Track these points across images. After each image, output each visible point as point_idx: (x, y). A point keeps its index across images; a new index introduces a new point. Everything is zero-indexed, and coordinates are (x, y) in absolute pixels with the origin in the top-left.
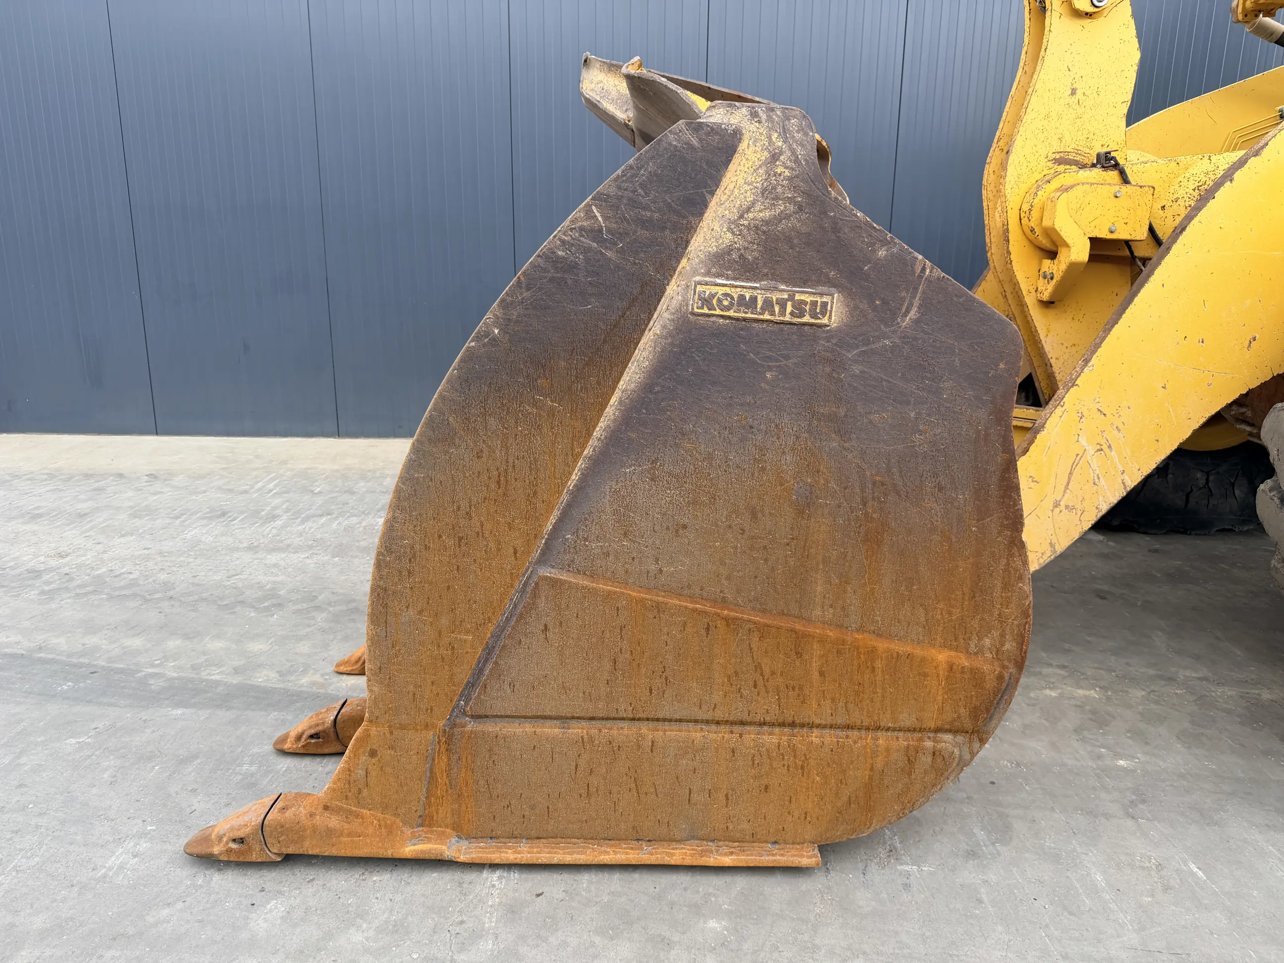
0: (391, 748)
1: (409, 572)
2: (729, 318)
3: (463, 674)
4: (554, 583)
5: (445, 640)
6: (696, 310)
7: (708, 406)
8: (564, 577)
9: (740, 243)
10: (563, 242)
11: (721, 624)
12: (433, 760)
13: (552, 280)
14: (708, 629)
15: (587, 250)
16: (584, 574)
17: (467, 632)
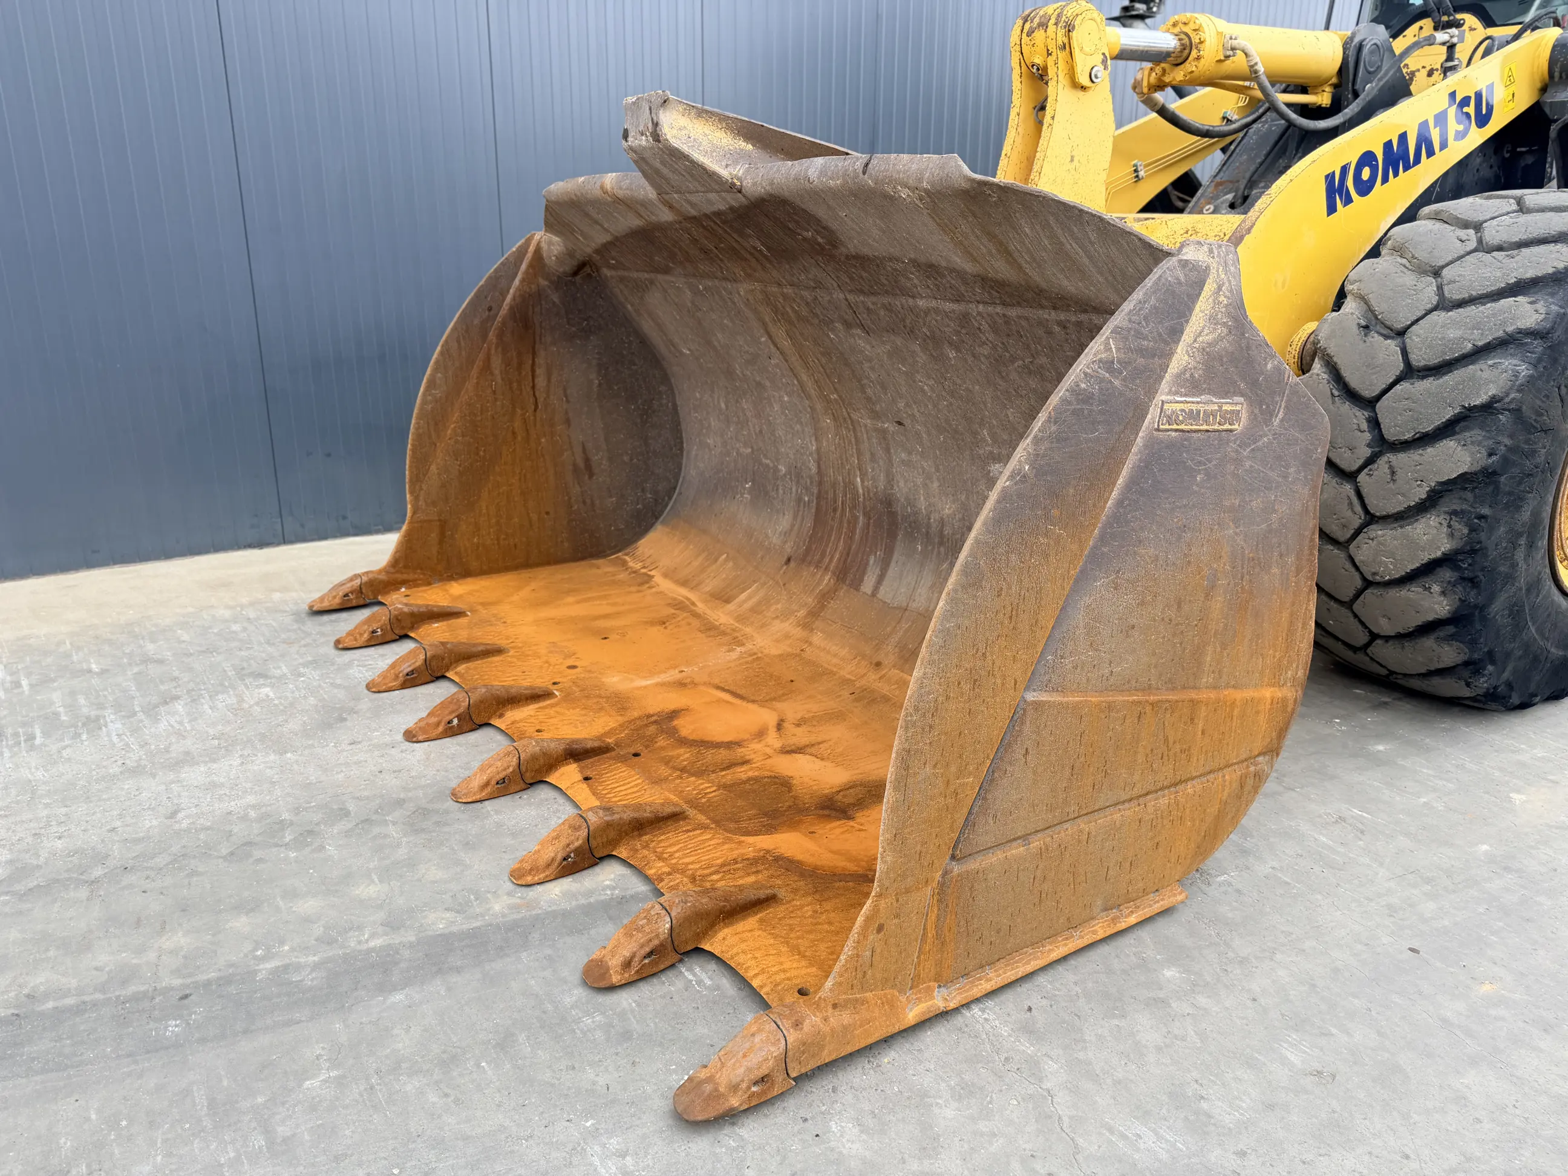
0: (897, 916)
1: (931, 727)
2: (1182, 431)
3: (960, 817)
4: (1038, 705)
5: (952, 788)
6: (1161, 427)
7: (1159, 512)
8: (1044, 697)
9: (1193, 364)
10: (1086, 374)
11: (1148, 708)
12: (927, 916)
13: (1074, 412)
14: (1139, 717)
15: (1102, 380)
16: (1058, 691)
17: (970, 774)
